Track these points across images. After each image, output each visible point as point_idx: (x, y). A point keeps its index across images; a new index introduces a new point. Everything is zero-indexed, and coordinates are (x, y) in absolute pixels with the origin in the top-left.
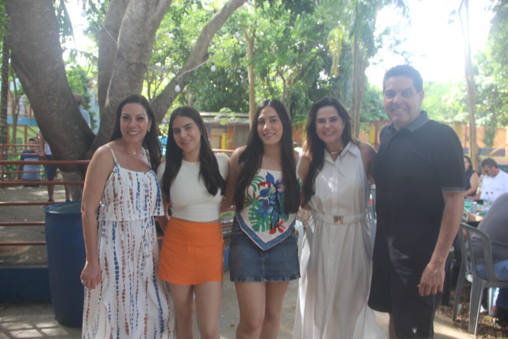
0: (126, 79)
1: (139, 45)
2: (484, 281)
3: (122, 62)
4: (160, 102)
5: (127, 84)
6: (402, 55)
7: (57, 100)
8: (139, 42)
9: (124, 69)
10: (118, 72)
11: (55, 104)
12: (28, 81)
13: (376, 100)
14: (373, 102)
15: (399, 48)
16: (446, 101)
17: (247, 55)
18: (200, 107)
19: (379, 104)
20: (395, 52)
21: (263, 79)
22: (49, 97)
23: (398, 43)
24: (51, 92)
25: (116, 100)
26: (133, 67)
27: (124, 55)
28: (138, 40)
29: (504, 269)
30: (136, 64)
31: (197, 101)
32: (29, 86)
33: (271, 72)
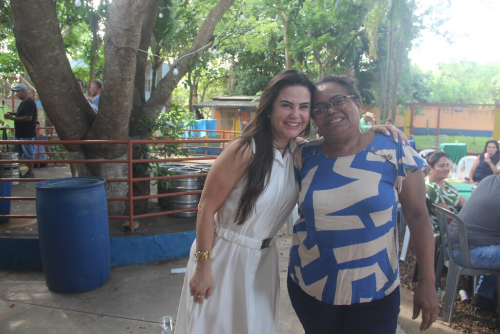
0: (116, 63)
1: (126, 30)
2: (461, 268)
3: (112, 47)
4: (163, 85)
5: (117, 68)
6: (444, 36)
7: (58, 84)
8: (126, 28)
9: (113, 53)
10: (109, 56)
11: (56, 88)
12: (31, 67)
13: (419, 83)
14: (415, 85)
15: (441, 28)
16: (495, 84)
17: (285, 38)
18: (241, 91)
19: (423, 86)
20: (438, 33)
21: (301, 62)
22: (51, 81)
23: (441, 22)
24: (52, 77)
25: (108, 83)
26: (122, 52)
27: (113, 40)
28: (124, 26)
29: (480, 255)
30: (125, 48)
31: (239, 86)
32: (32, 71)
33: (310, 55)
